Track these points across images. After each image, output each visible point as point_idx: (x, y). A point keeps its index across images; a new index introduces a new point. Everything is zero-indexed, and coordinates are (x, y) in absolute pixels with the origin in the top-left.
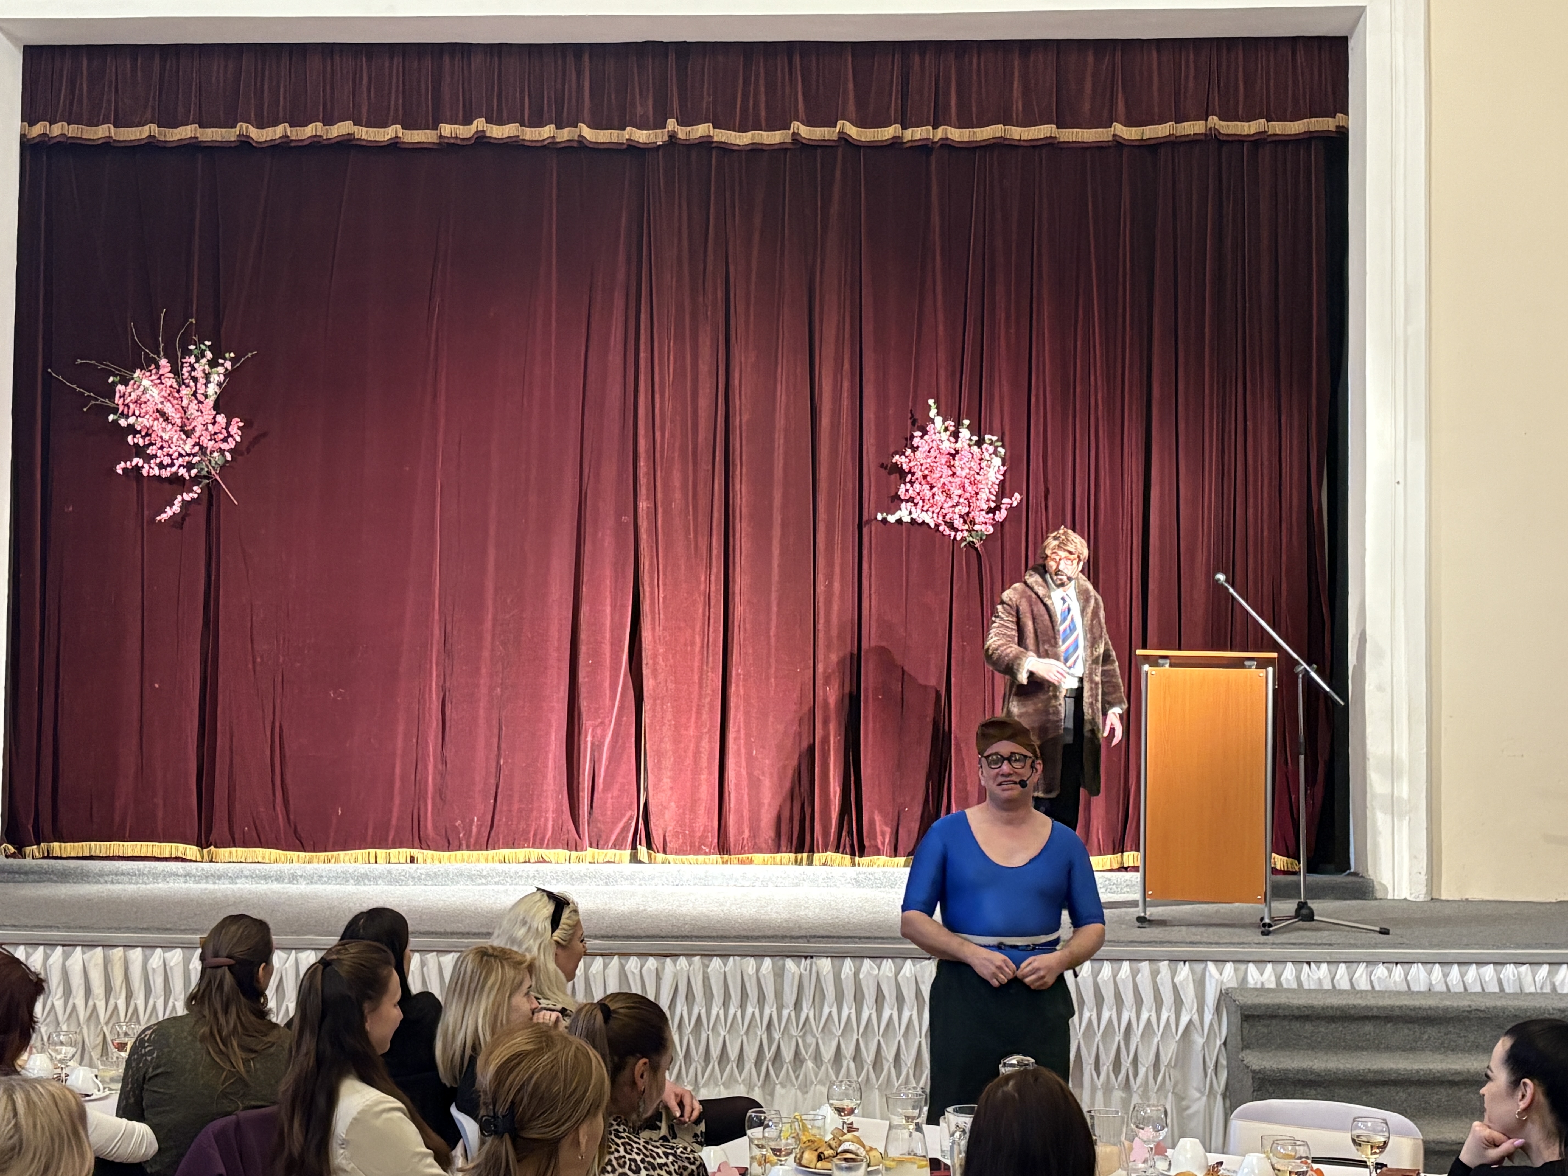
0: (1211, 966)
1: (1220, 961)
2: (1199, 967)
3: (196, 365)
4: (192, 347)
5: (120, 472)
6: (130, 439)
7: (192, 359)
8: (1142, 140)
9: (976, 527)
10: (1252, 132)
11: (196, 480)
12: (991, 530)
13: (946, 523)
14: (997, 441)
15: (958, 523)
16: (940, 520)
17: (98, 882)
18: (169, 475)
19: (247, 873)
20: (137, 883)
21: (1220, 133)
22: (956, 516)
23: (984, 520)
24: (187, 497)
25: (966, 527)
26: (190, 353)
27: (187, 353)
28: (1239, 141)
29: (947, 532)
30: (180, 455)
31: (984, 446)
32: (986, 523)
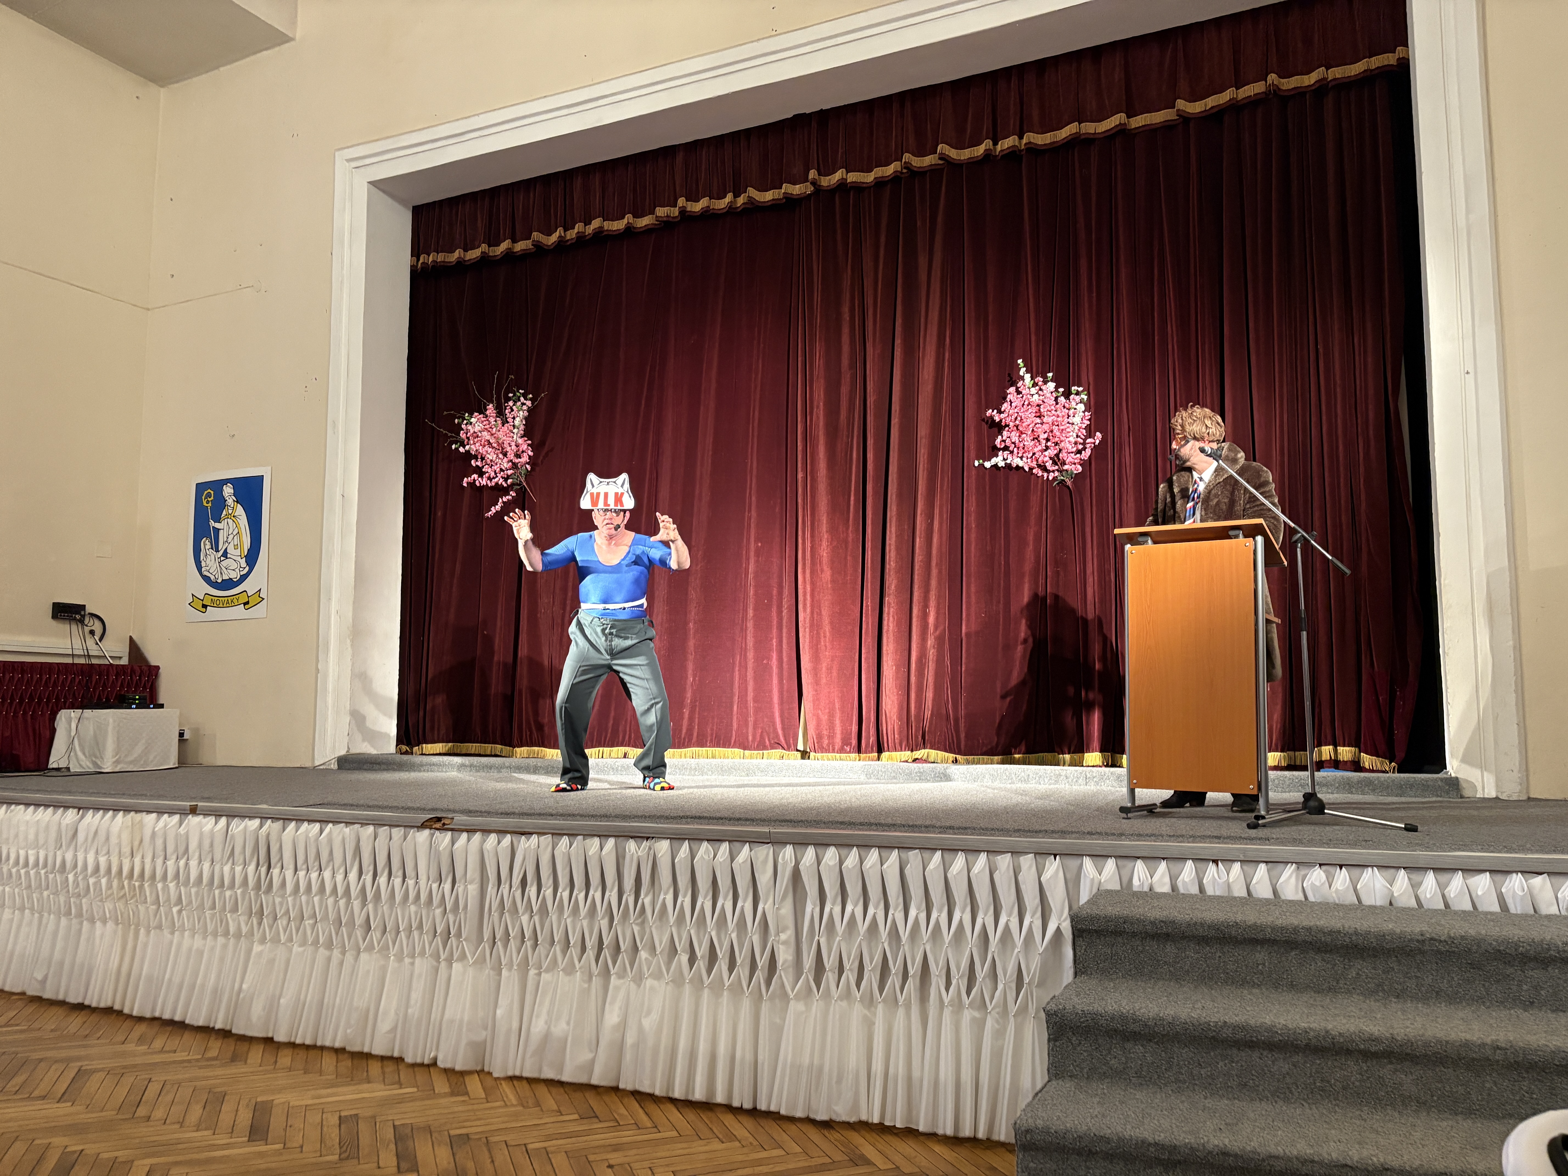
0: (1088, 862)
1: (1099, 857)
2: (1073, 863)
3: (514, 408)
4: (511, 395)
5: (465, 485)
6: (473, 462)
7: (511, 403)
8: (1205, 111)
9: (1066, 467)
10: (1312, 82)
11: (510, 487)
12: (1080, 469)
13: (1039, 466)
14: (1082, 391)
15: (1049, 465)
16: (1034, 464)
17: (420, 771)
18: (493, 484)
19: (507, 764)
20: (442, 771)
21: (1279, 89)
22: (1047, 459)
23: (1072, 460)
24: (505, 499)
25: (1057, 467)
26: (509, 399)
27: (508, 399)
28: (1300, 93)
29: (1040, 474)
30: (501, 470)
31: (1072, 397)
32: (1075, 464)
